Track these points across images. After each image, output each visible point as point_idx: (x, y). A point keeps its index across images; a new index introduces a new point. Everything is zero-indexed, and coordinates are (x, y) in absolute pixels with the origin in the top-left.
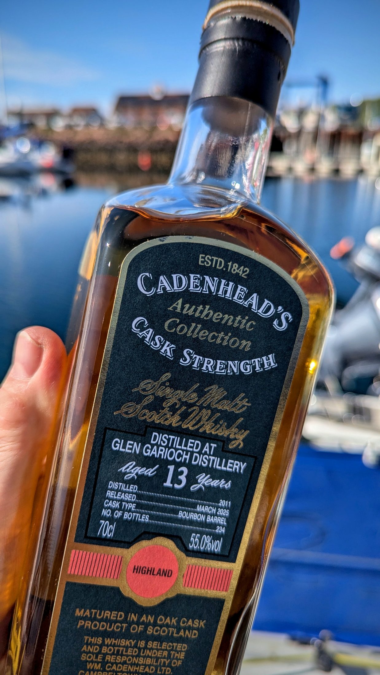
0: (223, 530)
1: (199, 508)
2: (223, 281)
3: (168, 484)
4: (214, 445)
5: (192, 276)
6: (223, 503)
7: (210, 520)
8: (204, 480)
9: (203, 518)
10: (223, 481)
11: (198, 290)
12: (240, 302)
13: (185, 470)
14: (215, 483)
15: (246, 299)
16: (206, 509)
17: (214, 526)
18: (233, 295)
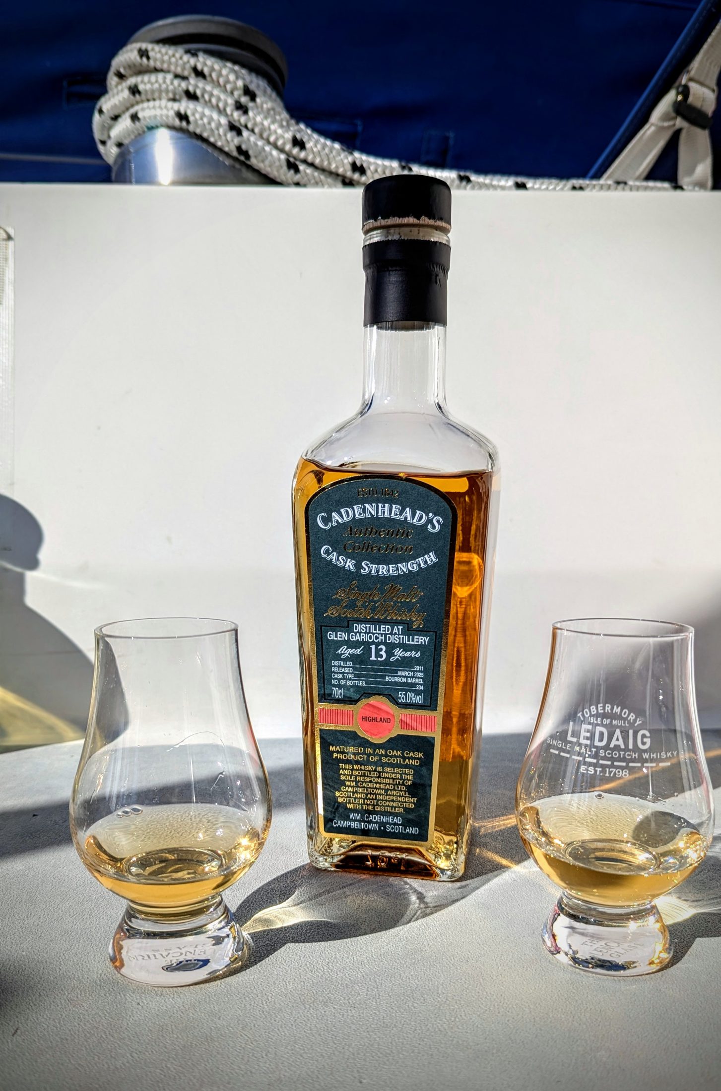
0: (422, 688)
1: (400, 673)
2: (380, 505)
3: (373, 658)
4: (400, 627)
5: (355, 507)
6: (417, 668)
7: (410, 681)
8: (399, 653)
9: (404, 680)
10: (414, 653)
11: (363, 516)
12: (397, 517)
13: (384, 648)
14: (408, 654)
15: (401, 514)
16: (406, 673)
17: (414, 685)
18: (390, 514)
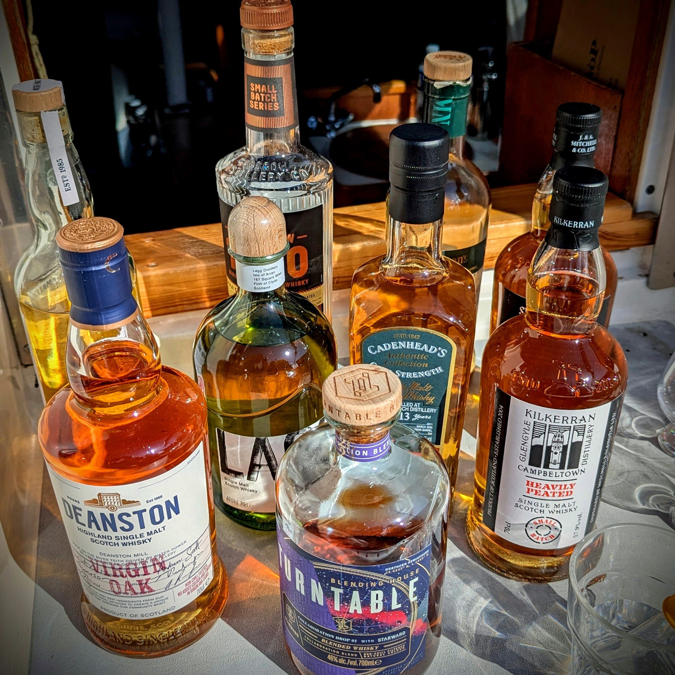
0: (431, 434)
1: (418, 426)
2: (408, 342)
3: (401, 419)
4: (419, 404)
5: (392, 343)
6: (428, 424)
7: (423, 430)
8: (417, 417)
9: (420, 430)
10: (427, 416)
11: (397, 348)
12: (419, 349)
13: (408, 414)
14: (423, 417)
15: (421, 347)
16: (422, 427)
17: (427, 432)
18: (414, 347)
